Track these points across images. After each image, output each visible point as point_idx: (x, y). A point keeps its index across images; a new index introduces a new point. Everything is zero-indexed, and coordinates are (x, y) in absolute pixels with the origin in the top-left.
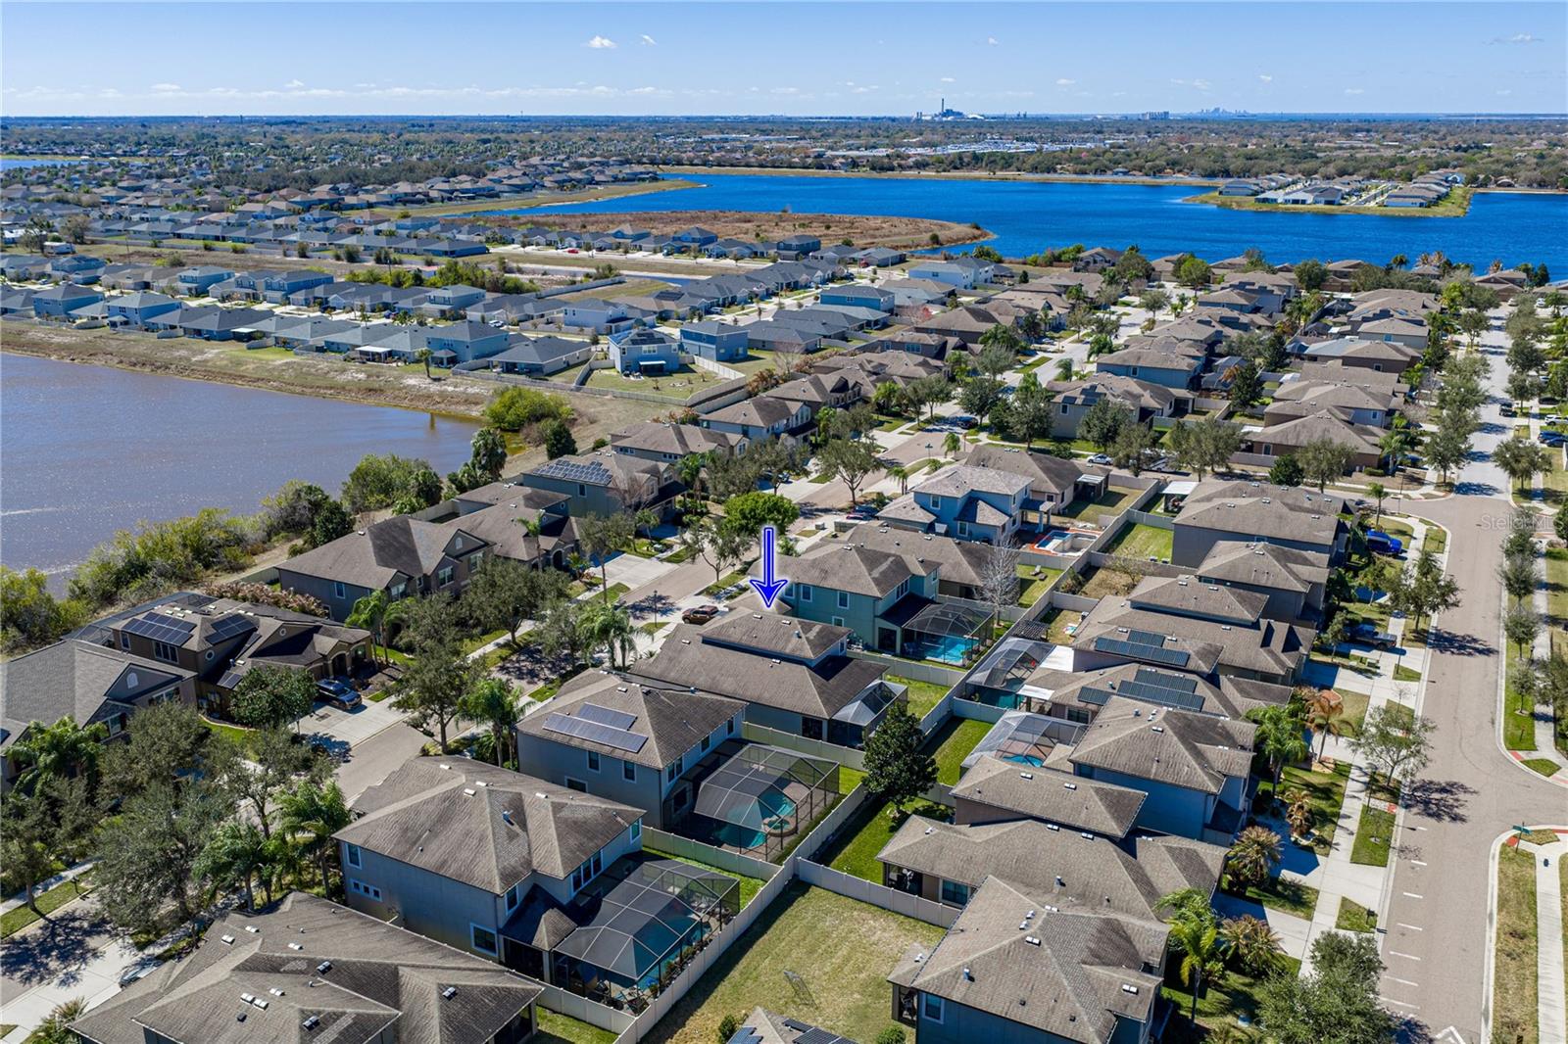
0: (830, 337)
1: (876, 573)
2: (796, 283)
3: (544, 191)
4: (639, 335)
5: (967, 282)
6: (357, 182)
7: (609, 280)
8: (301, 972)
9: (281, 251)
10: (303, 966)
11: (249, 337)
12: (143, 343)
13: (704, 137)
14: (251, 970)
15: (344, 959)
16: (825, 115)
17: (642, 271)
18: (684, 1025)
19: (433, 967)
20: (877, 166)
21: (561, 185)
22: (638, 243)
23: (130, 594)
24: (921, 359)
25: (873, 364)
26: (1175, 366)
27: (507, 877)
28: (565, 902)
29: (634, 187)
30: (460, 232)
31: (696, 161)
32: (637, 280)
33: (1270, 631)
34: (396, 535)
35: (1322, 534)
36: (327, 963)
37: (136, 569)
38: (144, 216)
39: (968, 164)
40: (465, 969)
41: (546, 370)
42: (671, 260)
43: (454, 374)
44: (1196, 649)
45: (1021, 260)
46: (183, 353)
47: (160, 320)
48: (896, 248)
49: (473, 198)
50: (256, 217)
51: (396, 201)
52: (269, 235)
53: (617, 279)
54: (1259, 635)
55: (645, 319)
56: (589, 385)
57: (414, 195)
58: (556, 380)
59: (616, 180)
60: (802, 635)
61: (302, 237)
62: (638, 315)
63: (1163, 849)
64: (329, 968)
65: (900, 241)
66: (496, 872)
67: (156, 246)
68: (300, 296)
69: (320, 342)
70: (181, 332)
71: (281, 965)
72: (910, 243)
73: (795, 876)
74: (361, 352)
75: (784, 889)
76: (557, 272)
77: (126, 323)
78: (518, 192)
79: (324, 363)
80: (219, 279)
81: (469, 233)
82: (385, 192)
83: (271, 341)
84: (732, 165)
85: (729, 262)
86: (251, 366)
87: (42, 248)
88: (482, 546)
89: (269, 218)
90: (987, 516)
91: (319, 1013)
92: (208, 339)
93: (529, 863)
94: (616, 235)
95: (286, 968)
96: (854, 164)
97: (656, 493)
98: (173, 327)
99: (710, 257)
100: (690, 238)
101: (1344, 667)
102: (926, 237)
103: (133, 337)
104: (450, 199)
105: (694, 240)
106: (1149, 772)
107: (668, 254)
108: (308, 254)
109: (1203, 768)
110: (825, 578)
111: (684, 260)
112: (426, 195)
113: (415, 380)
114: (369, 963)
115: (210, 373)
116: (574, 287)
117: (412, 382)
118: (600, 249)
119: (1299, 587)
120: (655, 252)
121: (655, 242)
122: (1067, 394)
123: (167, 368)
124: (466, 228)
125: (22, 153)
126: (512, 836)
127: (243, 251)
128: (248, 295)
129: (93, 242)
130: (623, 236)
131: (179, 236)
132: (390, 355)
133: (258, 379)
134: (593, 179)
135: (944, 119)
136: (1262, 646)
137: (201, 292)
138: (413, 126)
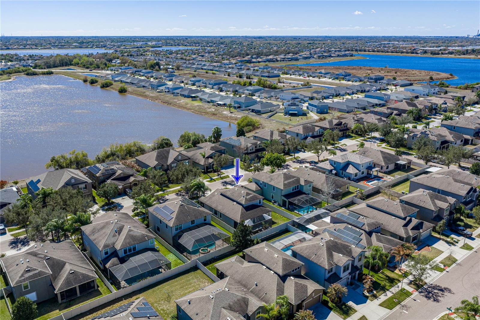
0: (359, 108)
1: (286, 182)
2: (365, 90)
3: (313, 59)
4: (291, 103)
5: (425, 93)
6: (259, 55)
7: (307, 87)
8: (42, 258)
9: (224, 74)
10: (43, 256)
11: (194, 97)
12: (169, 97)
13: (382, 43)
14: (30, 254)
15: (54, 257)
16: (432, 36)
17: (322, 84)
18: (132, 298)
19: (76, 265)
20: (433, 53)
21: (319, 57)
22: (325, 76)
23: (107, 161)
24: (379, 117)
25: (358, 118)
26: (470, 127)
27: (105, 246)
28: (120, 256)
29: (344, 58)
30: (275, 71)
31: (370, 50)
32: (316, 87)
33: (410, 221)
34: (164, 153)
35: (462, 192)
36: (49, 257)
37: (113, 154)
38: (198, 63)
39: (470, 53)
40: (83, 267)
41: (262, 112)
42: (334, 81)
43: (237, 111)
44: (368, 222)
45: (455, 87)
46: (176, 100)
47: (176, 91)
48: (410, 81)
49: (290, 61)
50: (225, 64)
51: (267, 61)
52: (223, 69)
53: (310, 86)
54: (404, 222)
55: (304, 99)
56: (271, 118)
57: (273, 59)
58: (264, 115)
59: (338, 56)
60: (245, 197)
61: (231, 70)
62: (302, 97)
63: (294, 282)
64: (49, 258)
65: (417, 78)
66: (103, 244)
67: (195, 71)
68: (216, 87)
69: (209, 100)
70: (179, 95)
71: (38, 255)
72: (421, 79)
73: (196, 265)
74: (217, 104)
75: (190, 268)
76: (294, 83)
77: (169, 92)
78: (305, 59)
79: (206, 105)
80: (199, 81)
81: (278, 71)
82: (265, 58)
83: (198, 99)
84: (382, 52)
85: (350, 83)
86: (189, 105)
87: (167, 71)
88: (188, 159)
89: (228, 65)
90: (351, 170)
91: (32, 268)
92: (185, 97)
93: (114, 244)
94: (319, 73)
95: (38, 256)
96: (425, 52)
97: (254, 150)
98: (178, 93)
99: (346, 81)
100: (341, 74)
101: (443, 240)
102: (428, 77)
103: (168, 95)
104: (283, 61)
105: (343, 75)
106: (311, 257)
107: (333, 79)
108: (230, 75)
109: (328, 260)
110: (270, 181)
111: (337, 81)
112: (276, 59)
113: (226, 112)
114: (60, 260)
115: (180, 106)
116: (294, 88)
117: (225, 113)
118: (314, 77)
119: (433, 208)
120: (330, 79)
121: (330, 76)
122: (415, 133)
123: (171, 104)
124: (277, 70)
125: (185, 46)
126: (114, 236)
127: (215, 74)
128: (204, 86)
129: (181, 70)
130: (322, 73)
131: (202, 69)
132: (225, 105)
133: (189, 109)
134: (331, 55)
135: (478, 37)
136: (403, 226)
137: (194, 85)
138: (294, 39)
